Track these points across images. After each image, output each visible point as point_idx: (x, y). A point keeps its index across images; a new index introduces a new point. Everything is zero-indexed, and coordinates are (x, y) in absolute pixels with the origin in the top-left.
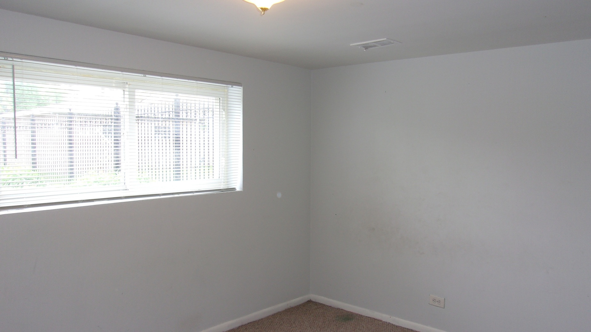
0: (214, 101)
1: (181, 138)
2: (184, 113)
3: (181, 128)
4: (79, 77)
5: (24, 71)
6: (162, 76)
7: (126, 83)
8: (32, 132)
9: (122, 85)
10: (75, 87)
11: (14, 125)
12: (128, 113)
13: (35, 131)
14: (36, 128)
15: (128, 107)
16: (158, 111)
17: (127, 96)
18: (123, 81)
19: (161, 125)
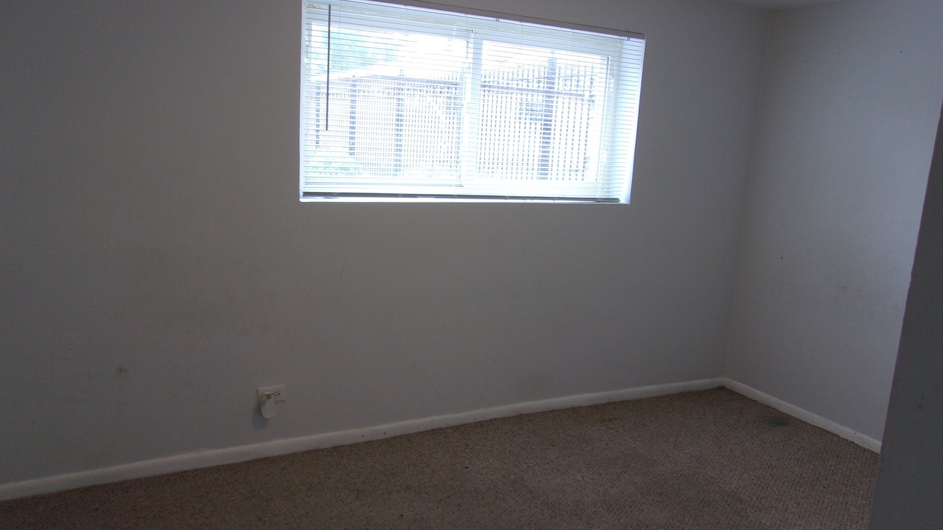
0: (600, 61)
1: (553, 121)
2: (573, 81)
3: (555, 107)
4: (408, 21)
5: (342, 13)
6: (522, 21)
7: (471, 31)
8: (352, 102)
9: (465, 34)
10: (413, 36)
11: (326, 91)
12: (470, 76)
13: (356, 101)
14: (357, 96)
15: (471, 67)
16: (533, 75)
17: (471, 50)
18: (465, 28)
19: (536, 101)
